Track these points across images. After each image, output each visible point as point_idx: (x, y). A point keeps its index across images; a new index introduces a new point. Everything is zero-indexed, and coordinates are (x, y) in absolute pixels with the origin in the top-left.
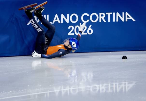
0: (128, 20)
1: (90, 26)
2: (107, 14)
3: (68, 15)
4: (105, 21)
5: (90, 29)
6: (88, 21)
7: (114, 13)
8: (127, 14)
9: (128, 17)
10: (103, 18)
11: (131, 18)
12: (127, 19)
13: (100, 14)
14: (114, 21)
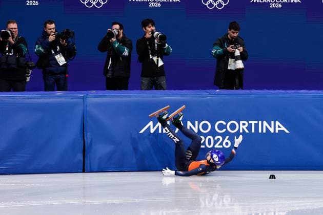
0: (279, 131)
1: (227, 137)
2: (250, 122)
3: (197, 122)
4: (247, 131)
5: (226, 140)
6: (224, 130)
7: (260, 122)
8: (277, 123)
9: (279, 127)
10: (245, 127)
11: (283, 128)
12: (277, 129)
13: (241, 122)
14: (260, 131)
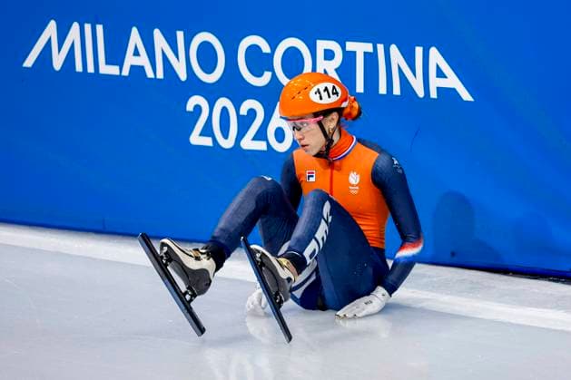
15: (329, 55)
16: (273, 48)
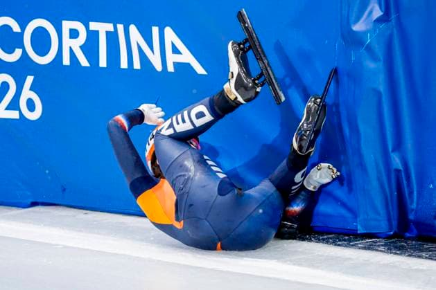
15: (74, 34)
16: (23, 28)
